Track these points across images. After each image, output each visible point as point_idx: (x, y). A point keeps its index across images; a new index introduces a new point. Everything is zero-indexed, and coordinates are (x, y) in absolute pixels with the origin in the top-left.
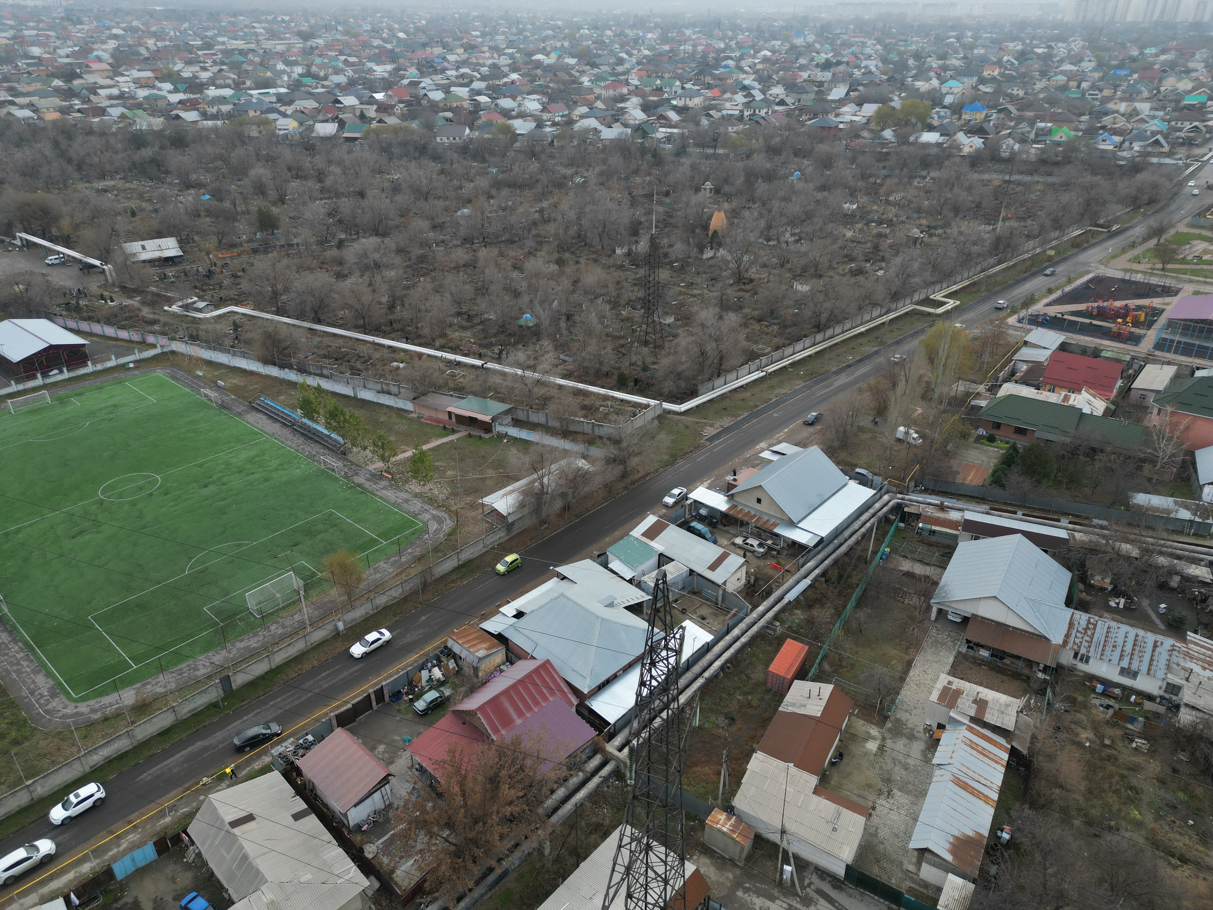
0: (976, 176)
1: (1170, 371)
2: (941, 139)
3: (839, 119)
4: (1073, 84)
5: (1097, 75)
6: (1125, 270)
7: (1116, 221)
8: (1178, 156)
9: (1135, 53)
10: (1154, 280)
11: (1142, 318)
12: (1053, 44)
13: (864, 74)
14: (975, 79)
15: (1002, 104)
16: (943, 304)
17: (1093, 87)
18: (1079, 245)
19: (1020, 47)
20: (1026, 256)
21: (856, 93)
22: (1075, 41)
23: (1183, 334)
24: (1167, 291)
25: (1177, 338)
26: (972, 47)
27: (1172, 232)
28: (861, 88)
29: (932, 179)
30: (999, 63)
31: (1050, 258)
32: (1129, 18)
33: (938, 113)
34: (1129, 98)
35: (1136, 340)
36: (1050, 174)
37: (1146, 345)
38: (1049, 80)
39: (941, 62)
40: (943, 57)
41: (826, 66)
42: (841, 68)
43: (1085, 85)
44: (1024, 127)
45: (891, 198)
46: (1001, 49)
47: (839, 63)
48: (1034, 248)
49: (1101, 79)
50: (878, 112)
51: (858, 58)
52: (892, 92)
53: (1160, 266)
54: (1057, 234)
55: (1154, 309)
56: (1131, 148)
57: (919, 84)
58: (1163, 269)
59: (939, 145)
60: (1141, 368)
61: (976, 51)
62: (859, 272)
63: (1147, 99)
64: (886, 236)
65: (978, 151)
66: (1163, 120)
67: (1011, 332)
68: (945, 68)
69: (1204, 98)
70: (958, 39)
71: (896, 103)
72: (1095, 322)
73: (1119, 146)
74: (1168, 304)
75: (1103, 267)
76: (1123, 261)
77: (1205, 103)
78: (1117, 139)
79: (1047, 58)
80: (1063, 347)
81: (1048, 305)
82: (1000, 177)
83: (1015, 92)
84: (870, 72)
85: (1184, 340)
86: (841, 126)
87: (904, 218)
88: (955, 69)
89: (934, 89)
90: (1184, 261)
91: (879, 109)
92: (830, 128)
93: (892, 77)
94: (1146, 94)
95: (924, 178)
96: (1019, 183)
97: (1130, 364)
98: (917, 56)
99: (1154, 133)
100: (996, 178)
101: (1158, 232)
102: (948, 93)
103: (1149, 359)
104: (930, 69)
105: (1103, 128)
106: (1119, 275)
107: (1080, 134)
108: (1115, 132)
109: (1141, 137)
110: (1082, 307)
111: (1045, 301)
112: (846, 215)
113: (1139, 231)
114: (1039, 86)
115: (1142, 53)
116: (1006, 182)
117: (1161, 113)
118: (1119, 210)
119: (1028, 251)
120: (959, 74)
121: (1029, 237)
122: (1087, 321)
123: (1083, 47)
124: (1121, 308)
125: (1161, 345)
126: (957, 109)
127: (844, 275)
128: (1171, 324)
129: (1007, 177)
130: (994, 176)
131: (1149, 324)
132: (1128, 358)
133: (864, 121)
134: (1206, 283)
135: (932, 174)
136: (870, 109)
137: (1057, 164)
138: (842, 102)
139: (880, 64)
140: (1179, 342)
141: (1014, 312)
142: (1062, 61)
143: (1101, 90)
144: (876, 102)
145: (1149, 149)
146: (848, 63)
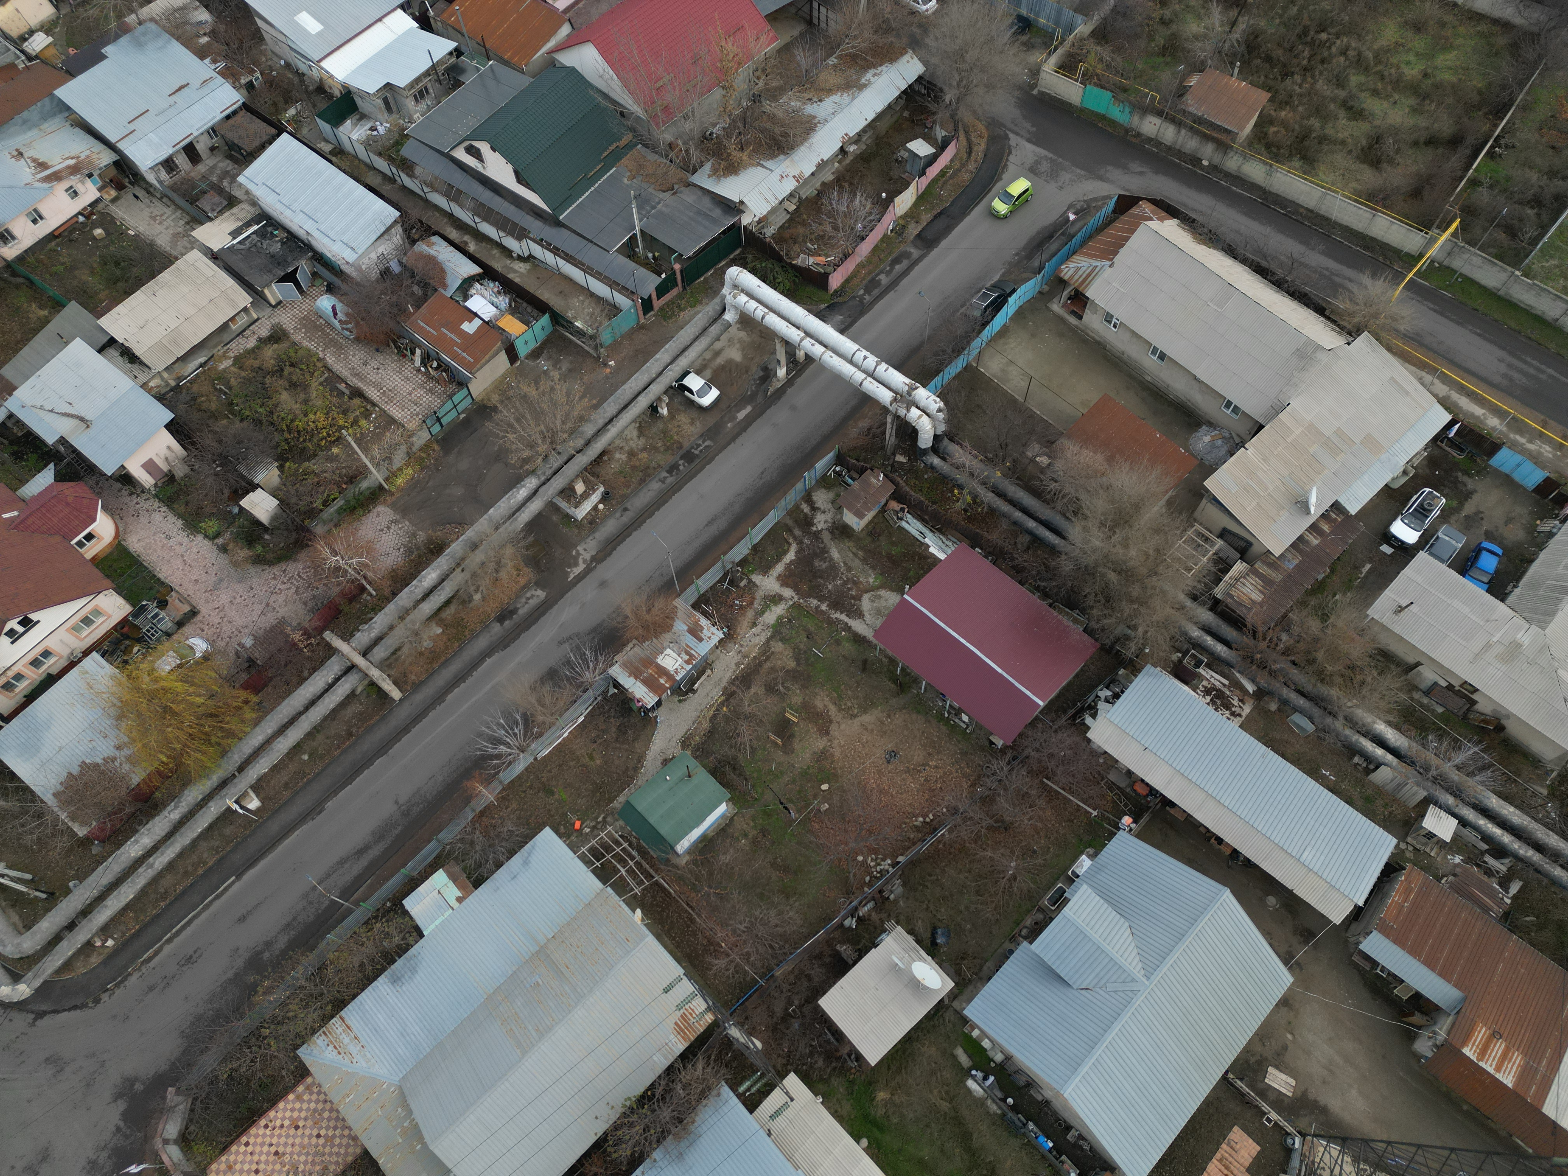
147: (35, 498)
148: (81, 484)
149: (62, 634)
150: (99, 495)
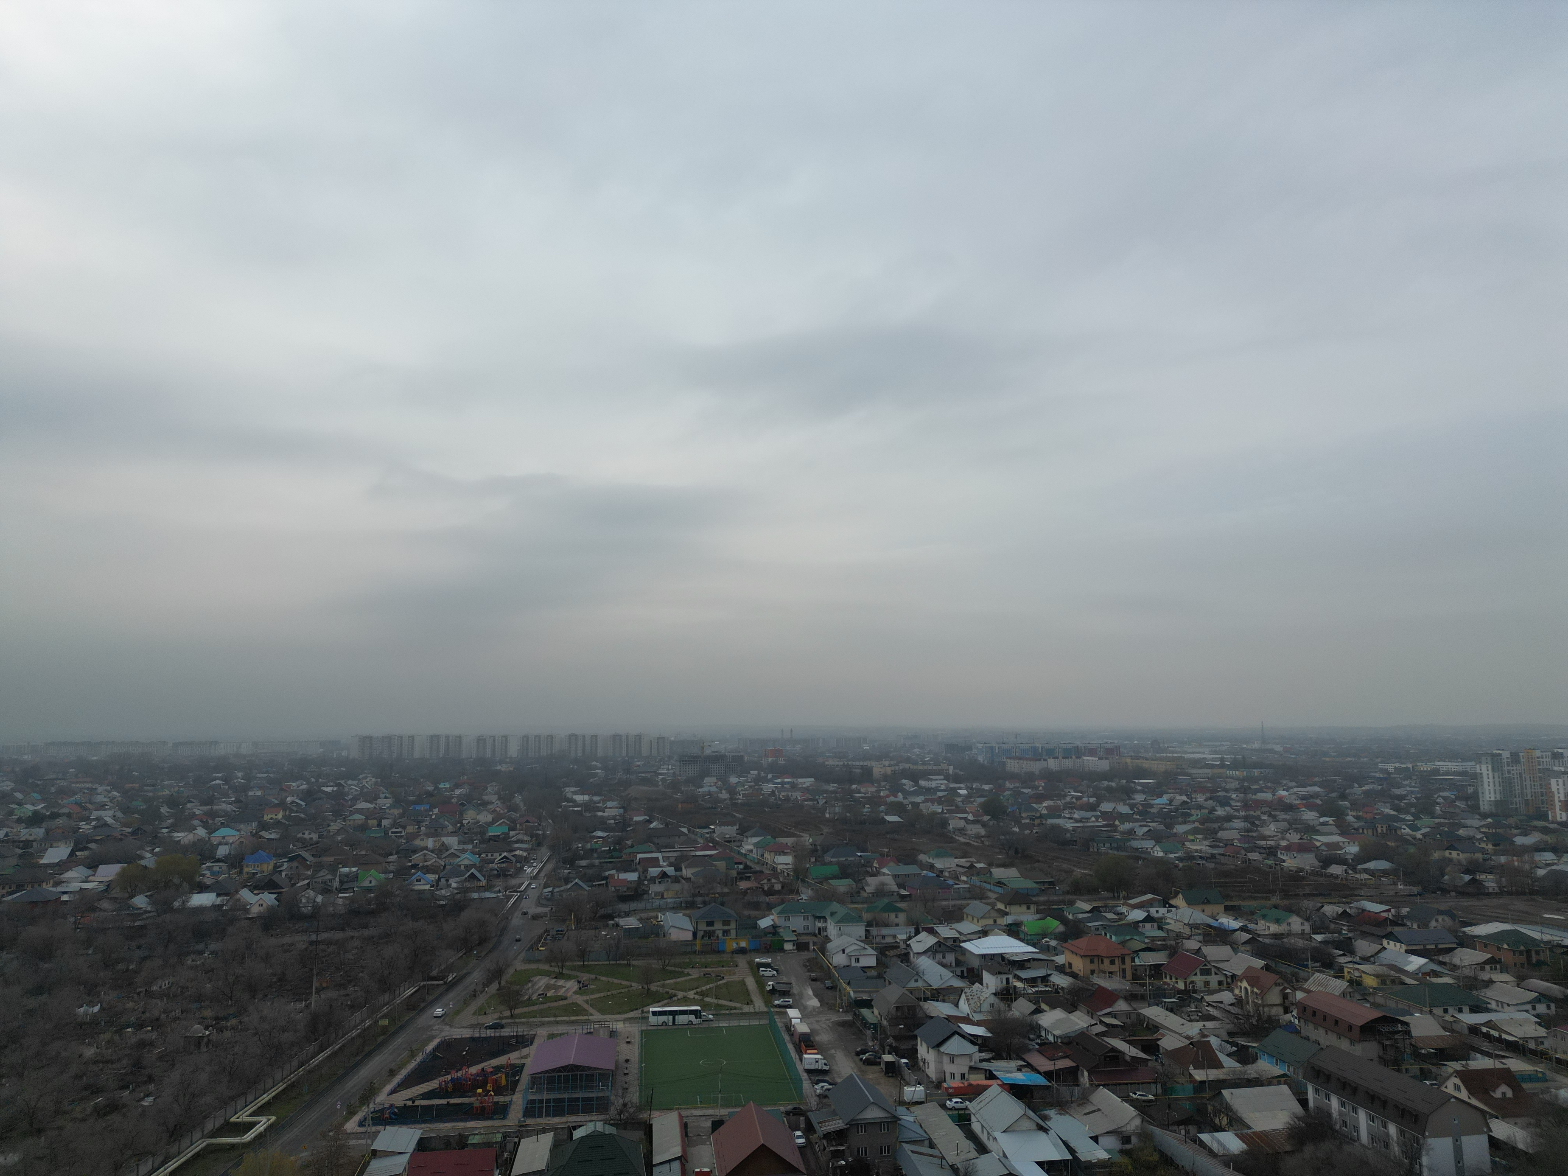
0: (273, 941)
1: (547, 1139)
2: (219, 901)
3: (60, 889)
4: (373, 822)
5: (396, 812)
6: (473, 1026)
7: (450, 969)
8: (497, 889)
9: (430, 788)
10: (506, 1032)
11: (504, 1082)
12: (342, 782)
13: (95, 827)
14: (254, 825)
15: (292, 851)
16: (253, 1125)
17: (395, 824)
18: (416, 1006)
19: (304, 787)
20: (355, 1033)
21: (86, 853)
22: (366, 778)
23: (549, 1090)
24: (523, 1041)
25: (545, 1096)
26: (245, 788)
27: (511, 971)
28: (93, 846)
29: (212, 953)
30: (282, 805)
31: (384, 1030)
32: (417, 755)
33: (209, 868)
34: (436, 831)
35: (501, 1111)
36: (366, 926)
37: (515, 1115)
38: (344, 820)
39: (206, 808)
40: (209, 801)
41: (35, 820)
42: (59, 821)
43: (385, 823)
44: (324, 875)
45: (154, 988)
46: (281, 789)
47: (55, 816)
48: (363, 1021)
49: (402, 816)
50: (122, 875)
51: (85, 809)
52: (141, 848)
53: (508, 1013)
54: (387, 997)
55: (513, 1066)
56: (449, 886)
57: (178, 835)
58: (512, 1016)
59: (216, 908)
60: (517, 1145)
61: (251, 793)
62: (113, 1107)
63: (453, 834)
64: (152, 1044)
65: (271, 909)
66: (474, 853)
67: (352, 1142)
68: (212, 815)
69: (505, 829)
70: (226, 780)
71: (149, 860)
72: (453, 1101)
73: (436, 884)
74: (526, 1057)
75: (447, 1028)
76: (468, 1016)
77: (508, 834)
78: (432, 877)
79: (339, 796)
80: (422, 1145)
81: (393, 1092)
82: (305, 938)
83: (307, 836)
84: (106, 825)
85: (552, 1096)
86: (65, 898)
87: (177, 1013)
88: (226, 814)
89: (201, 840)
90: (530, 1002)
91: (124, 869)
92: (46, 903)
93: (138, 829)
94: (450, 828)
95: (201, 953)
96: (329, 943)
97: (502, 1146)
98: (173, 802)
99: (468, 867)
100: (300, 941)
101: (497, 974)
102: (220, 844)
103: (523, 1132)
104: (193, 816)
105: (415, 866)
106: (466, 1033)
107: (391, 876)
108: (428, 870)
109: (456, 872)
110: (433, 1085)
111: (389, 1087)
112: (81, 1025)
113: (477, 976)
114: (334, 827)
115: (437, 788)
116: (312, 943)
117: (470, 847)
118: (450, 956)
119: (355, 1027)
120: (231, 820)
121: (354, 1007)
122: (443, 1102)
123: (376, 783)
124: (478, 1075)
125: (531, 1110)
126: (235, 861)
127: (83, 1120)
128: (535, 1080)
129: (314, 937)
130: (297, 938)
131: (512, 1087)
132: (499, 1138)
133: (102, 887)
134: (557, 1023)
135: (212, 947)
136: (108, 872)
137: (372, 913)
138: (63, 866)
139: (119, 814)
140: (548, 1101)
141: (352, 1113)
142: (355, 799)
143: (404, 828)
144: (119, 862)
145: (467, 884)
146: (69, 815)
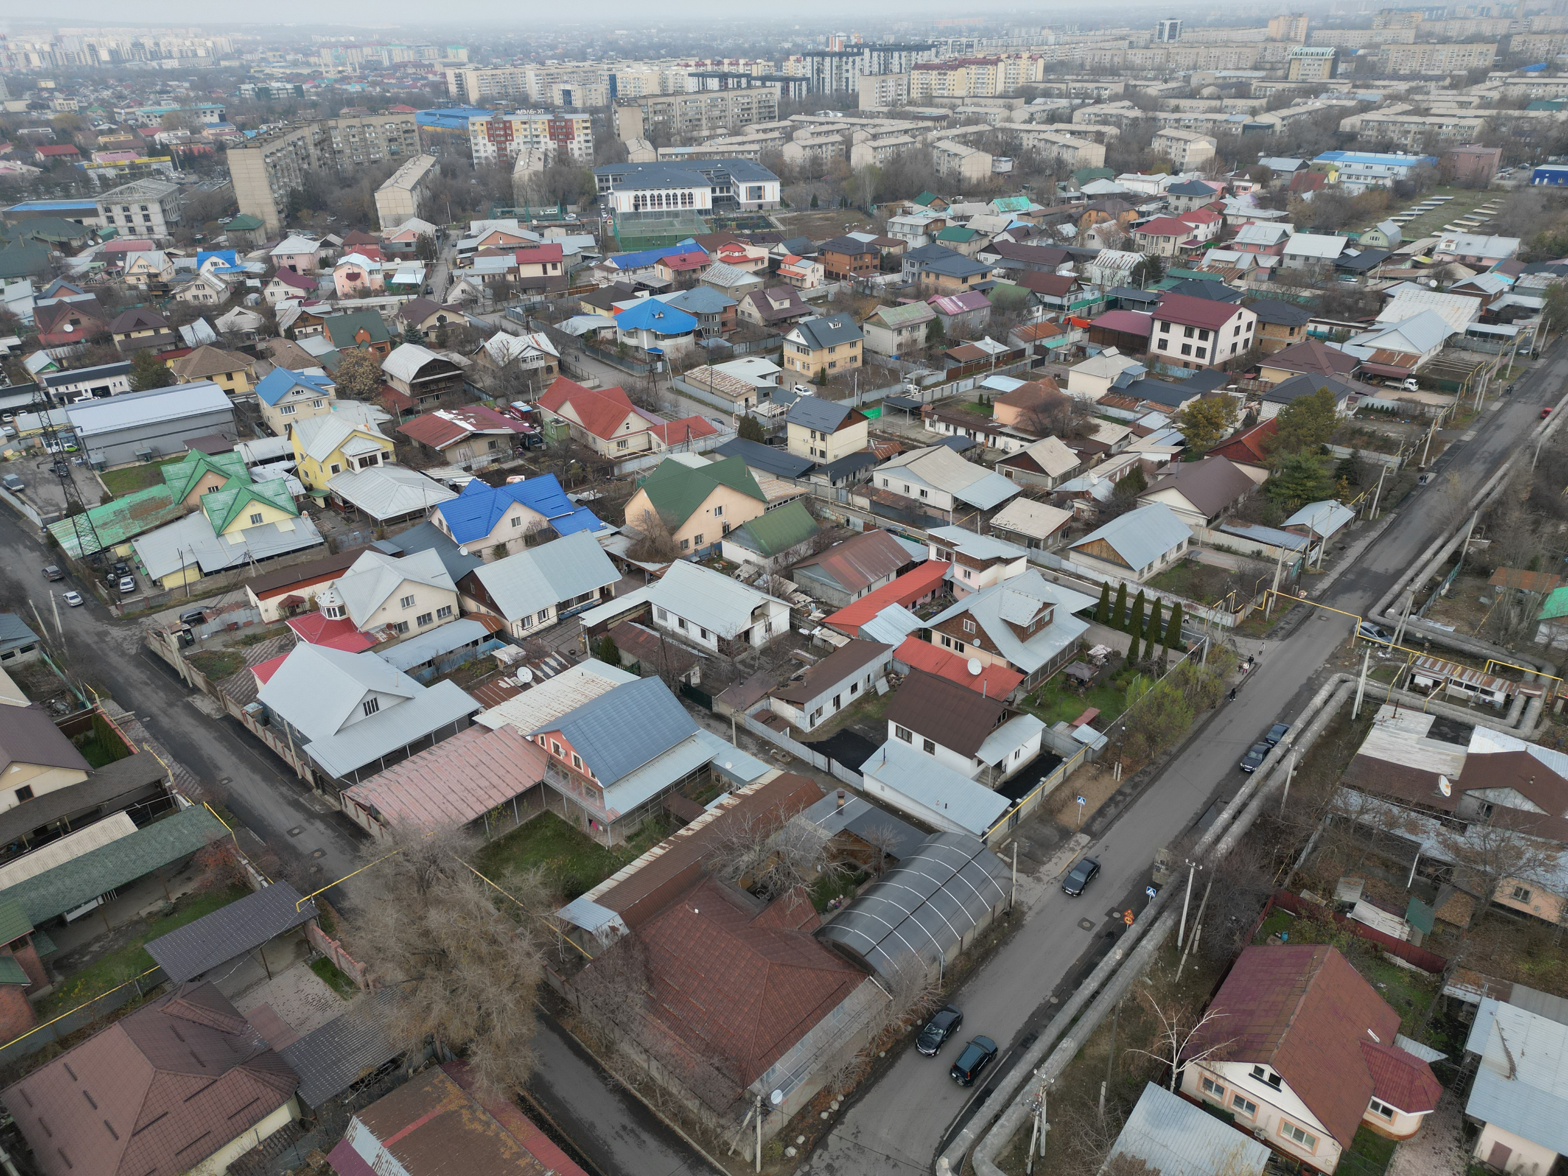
147: (1402, 1051)
148: (1441, 1088)
149: (1277, 1116)
150: (1438, 1108)
